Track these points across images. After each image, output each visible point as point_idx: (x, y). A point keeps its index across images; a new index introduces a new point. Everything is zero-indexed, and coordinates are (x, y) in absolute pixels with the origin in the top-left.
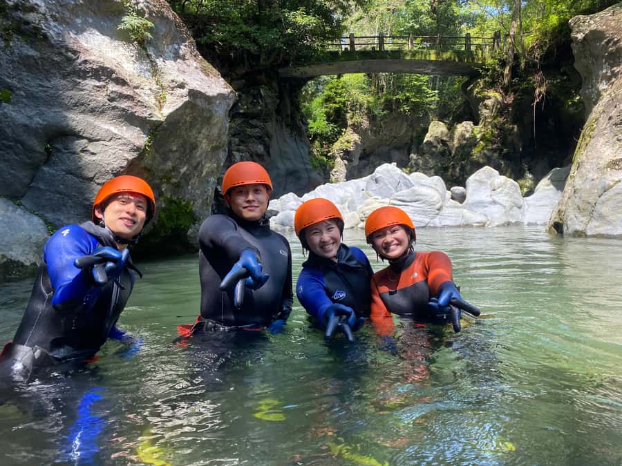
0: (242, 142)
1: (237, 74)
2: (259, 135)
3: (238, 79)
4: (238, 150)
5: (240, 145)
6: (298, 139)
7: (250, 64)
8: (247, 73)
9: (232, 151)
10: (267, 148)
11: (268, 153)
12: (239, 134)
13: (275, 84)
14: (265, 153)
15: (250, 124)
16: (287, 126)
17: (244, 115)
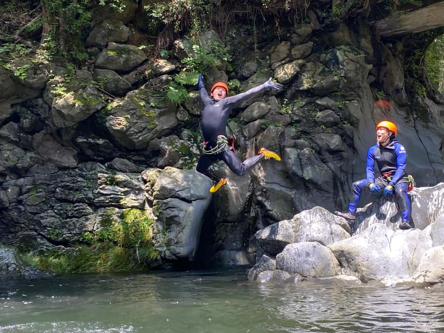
0: (305, 133)
1: (299, 35)
2: (332, 119)
3: (301, 43)
4: (295, 146)
5: (299, 138)
6: (419, 125)
7: (318, 17)
8: (314, 33)
9: (284, 147)
10: (347, 139)
11: (352, 146)
12: (298, 122)
13: (365, 43)
14: (344, 147)
15: (318, 105)
16: (401, 106)
17: (310, 93)
